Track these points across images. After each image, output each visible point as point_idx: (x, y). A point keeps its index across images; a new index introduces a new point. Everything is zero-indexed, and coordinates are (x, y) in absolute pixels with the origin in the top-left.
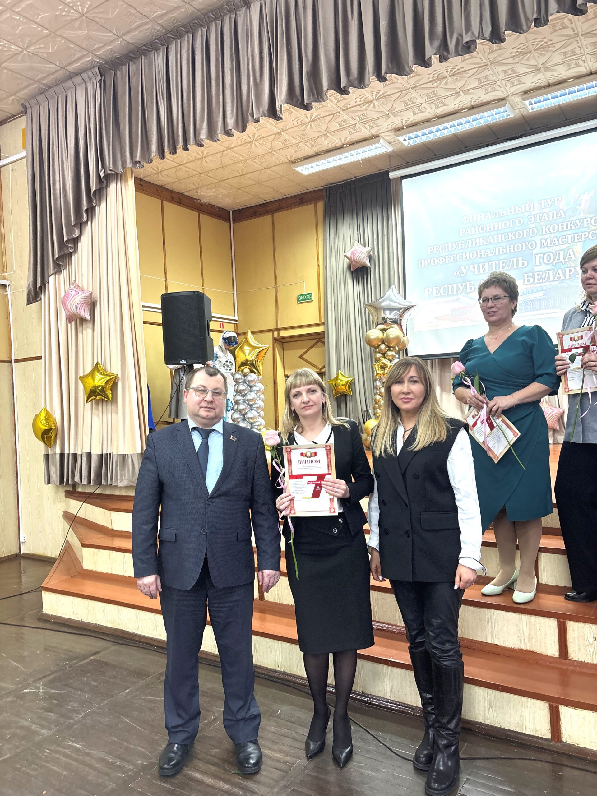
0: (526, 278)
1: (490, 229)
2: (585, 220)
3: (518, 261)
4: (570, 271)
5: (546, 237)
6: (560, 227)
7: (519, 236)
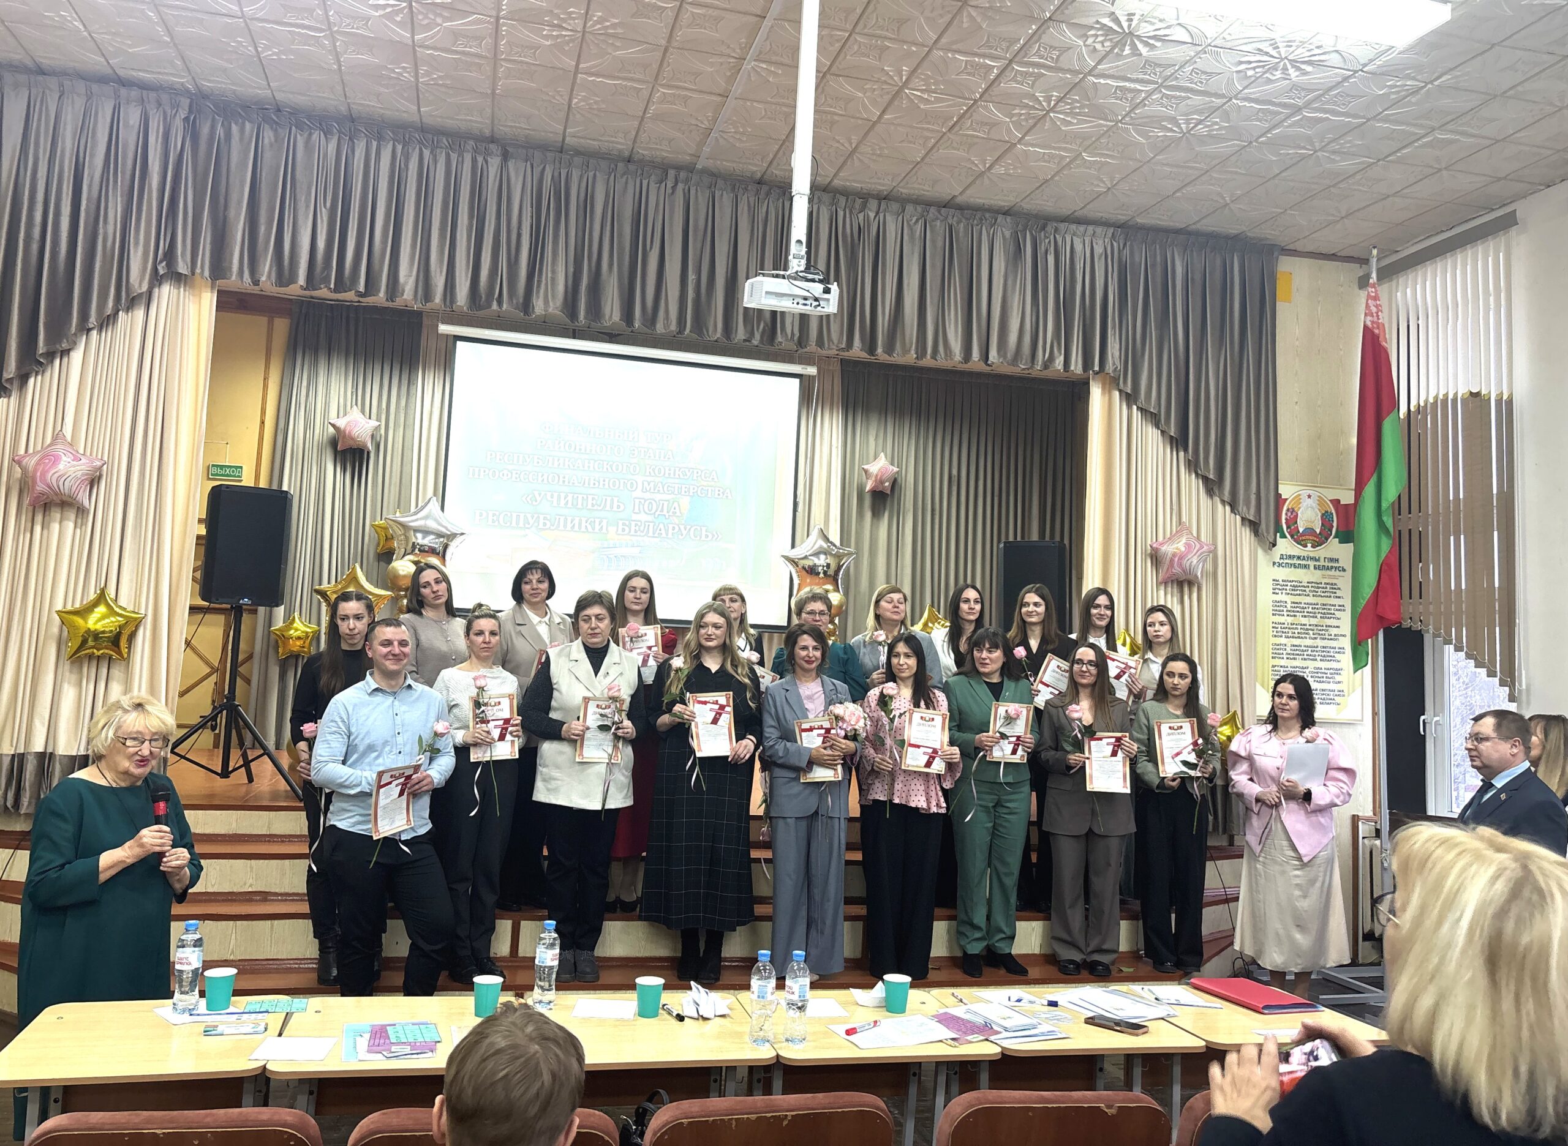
0: (621, 527)
1: (580, 449)
2: (695, 471)
3: (612, 500)
4: (674, 528)
5: (650, 479)
6: (667, 472)
7: (617, 470)
